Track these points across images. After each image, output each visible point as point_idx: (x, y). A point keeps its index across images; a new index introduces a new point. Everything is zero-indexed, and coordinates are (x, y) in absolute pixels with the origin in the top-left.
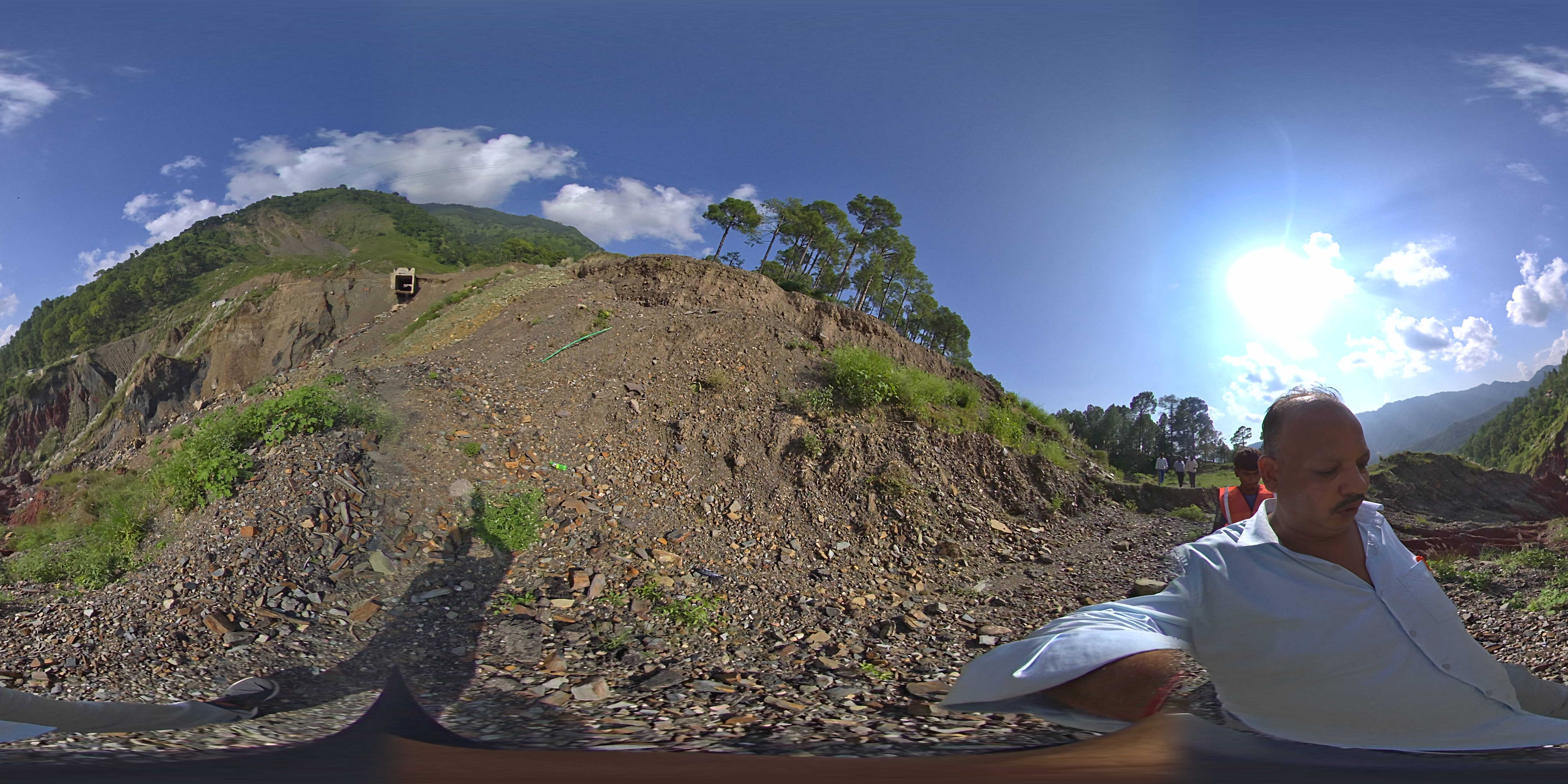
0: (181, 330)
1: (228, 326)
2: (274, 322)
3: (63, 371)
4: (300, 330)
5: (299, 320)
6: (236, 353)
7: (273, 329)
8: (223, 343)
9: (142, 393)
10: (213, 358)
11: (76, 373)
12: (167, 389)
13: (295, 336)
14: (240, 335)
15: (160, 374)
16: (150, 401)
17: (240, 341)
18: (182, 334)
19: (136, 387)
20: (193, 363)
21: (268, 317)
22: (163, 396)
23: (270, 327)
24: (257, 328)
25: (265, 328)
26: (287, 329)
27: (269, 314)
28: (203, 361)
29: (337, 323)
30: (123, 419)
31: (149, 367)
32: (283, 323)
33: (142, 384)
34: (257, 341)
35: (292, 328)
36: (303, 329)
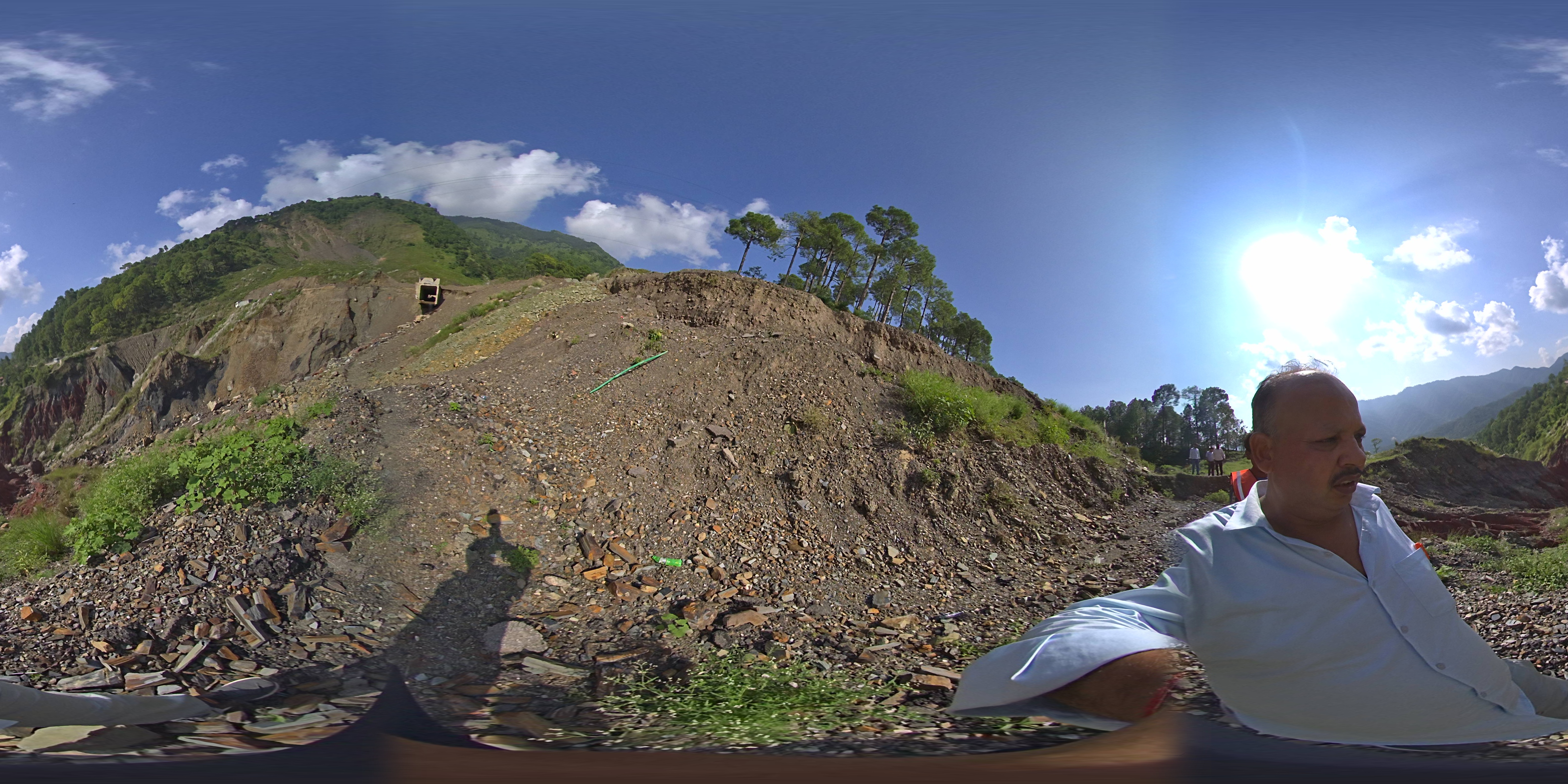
0: (202, 328)
1: (249, 327)
2: (295, 326)
3: (82, 362)
4: (321, 336)
5: (321, 326)
6: (254, 355)
7: (293, 333)
8: (242, 344)
9: (156, 390)
10: (231, 359)
11: (94, 365)
12: (181, 388)
13: (316, 342)
14: (260, 338)
15: (176, 372)
16: (164, 398)
17: (259, 344)
18: (203, 332)
19: (151, 384)
20: (211, 363)
21: (290, 321)
22: (178, 395)
23: (291, 331)
24: (278, 331)
25: (286, 332)
26: (308, 334)
27: (290, 318)
28: (220, 362)
29: (359, 331)
30: (135, 415)
31: (165, 364)
32: (304, 328)
33: (157, 381)
34: (276, 344)
35: (313, 333)
36: (324, 335)
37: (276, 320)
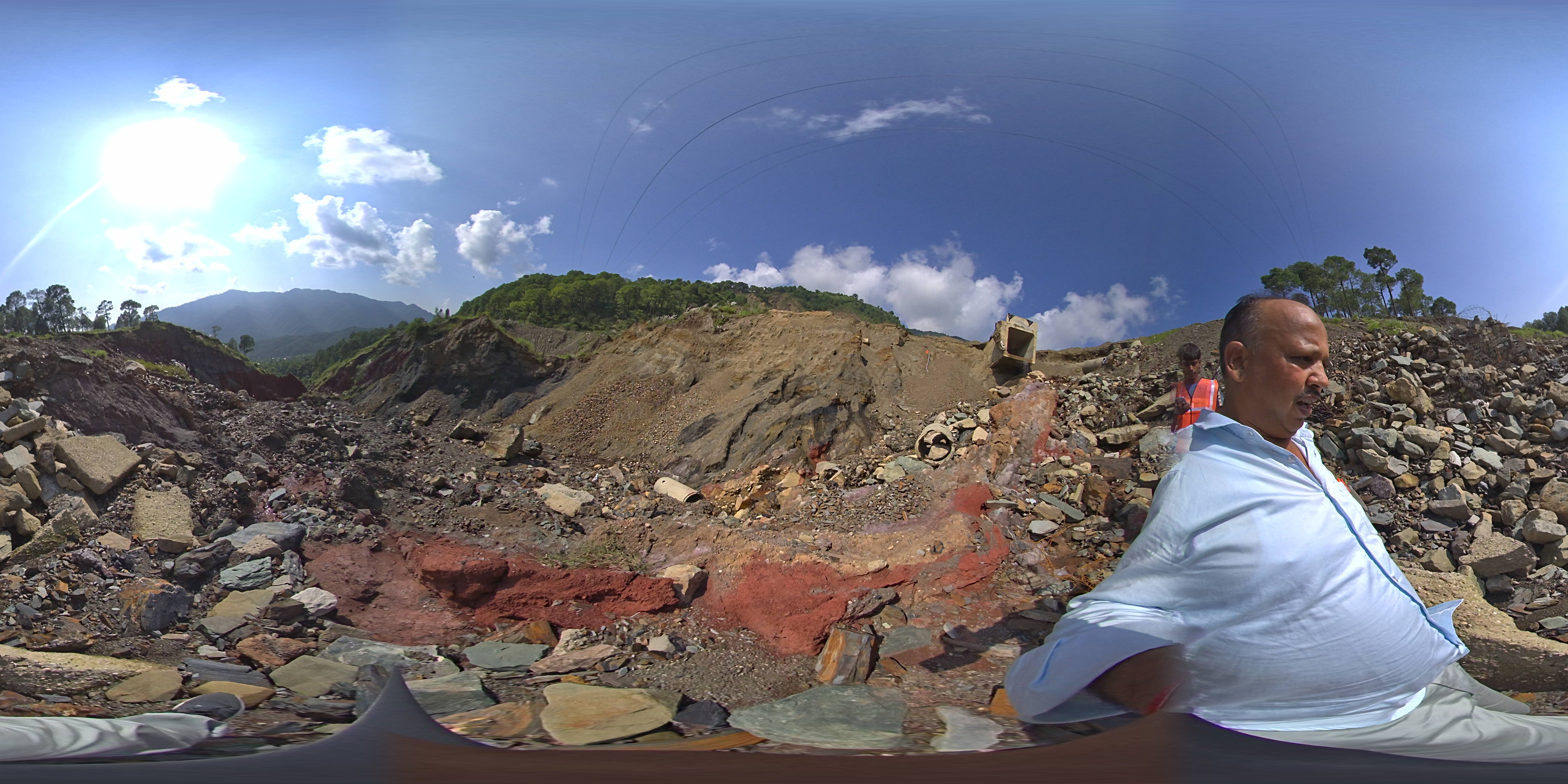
2: (736, 359)
4: (784, 386)
5: (788, 369)
7: (726, 370)
13: (767, 394)
17: (649, 365)
21: (727, 348)
23: (723, 366)
24: (697, 358)
25: (713, 364)
26: (756, 378)
29: (879, 392)
32: (751, 365)
35: (766, 379)
36: (790, 387)
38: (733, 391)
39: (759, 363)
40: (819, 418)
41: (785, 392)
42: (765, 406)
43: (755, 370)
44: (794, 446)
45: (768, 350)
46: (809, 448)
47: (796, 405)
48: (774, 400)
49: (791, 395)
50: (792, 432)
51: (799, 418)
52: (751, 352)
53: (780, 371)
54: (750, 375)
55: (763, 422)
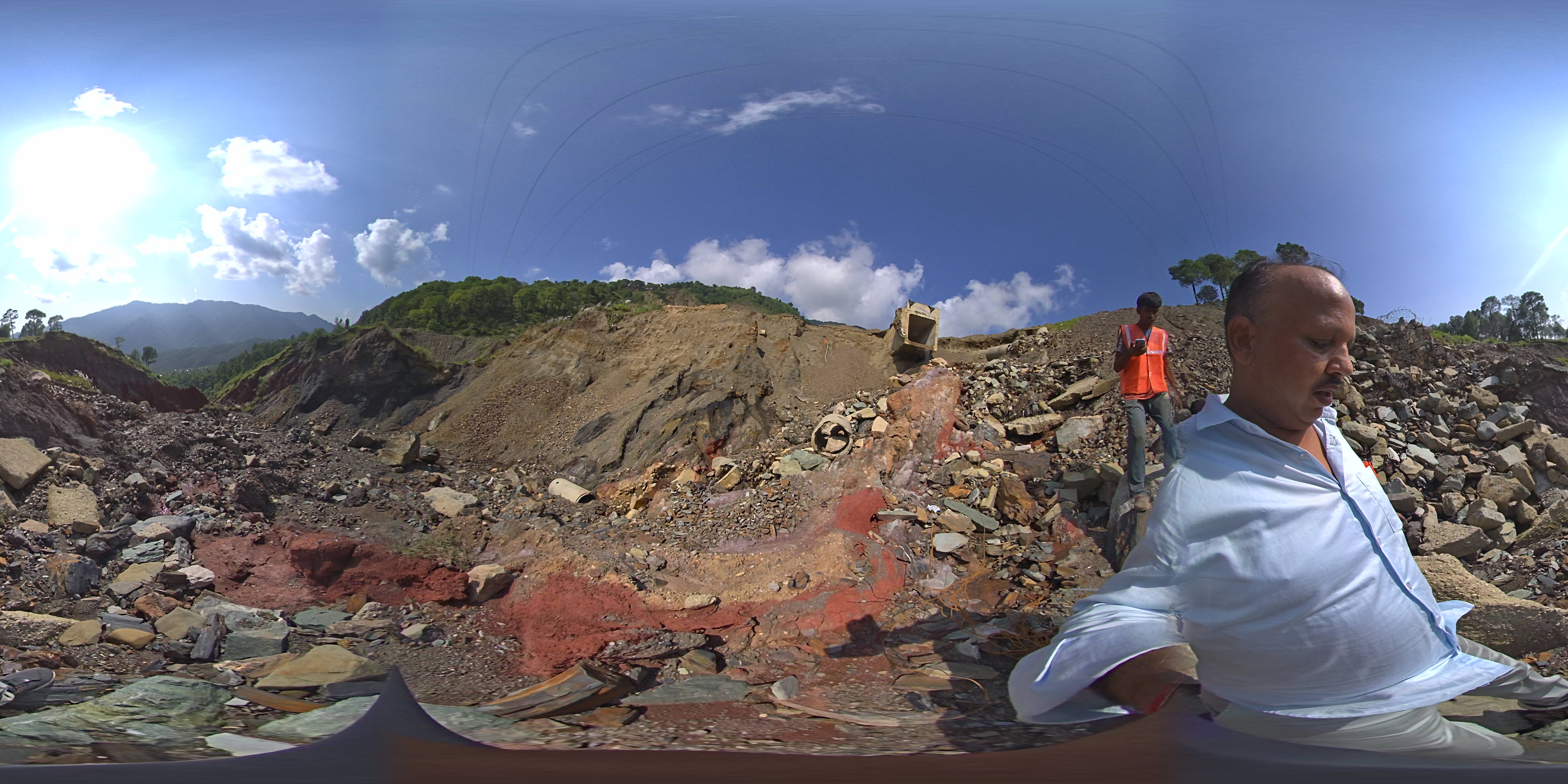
1: (544, 334)
2: (631, 357)
4: (680, 381)
5: (683, 365)
7: (622, 368)
8: (516, 360)
10: (481, 377)
13: (663, 391)
14: (554, 356)
21: (622, 346)
23: (618, 364)
24: (594, 357)
25: (608, 363)
26: (651, 375)
29: (777, 385)
32: (647, 362)
35: (662, 375)
36: (686, 382)
37: (597, 337)
38: (628, 389)
39: (655, 359)
40: (714, 413)
41: (681, 388)
42: (661, 402)
43: (651, 367)
44: (689, 442)
45: (664, 346)
46: (704, 444)
47: (692, 400)
48: (670, 396)
49: (687, 390)
50: (688, 428)
51: (694, 413)
52: (646, 349)
53: (675, 367)
54: (646, 372)
55: (659, 419)
